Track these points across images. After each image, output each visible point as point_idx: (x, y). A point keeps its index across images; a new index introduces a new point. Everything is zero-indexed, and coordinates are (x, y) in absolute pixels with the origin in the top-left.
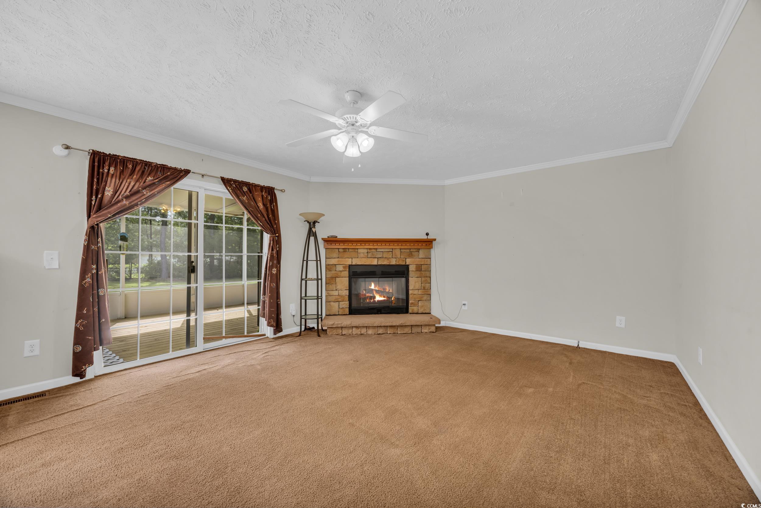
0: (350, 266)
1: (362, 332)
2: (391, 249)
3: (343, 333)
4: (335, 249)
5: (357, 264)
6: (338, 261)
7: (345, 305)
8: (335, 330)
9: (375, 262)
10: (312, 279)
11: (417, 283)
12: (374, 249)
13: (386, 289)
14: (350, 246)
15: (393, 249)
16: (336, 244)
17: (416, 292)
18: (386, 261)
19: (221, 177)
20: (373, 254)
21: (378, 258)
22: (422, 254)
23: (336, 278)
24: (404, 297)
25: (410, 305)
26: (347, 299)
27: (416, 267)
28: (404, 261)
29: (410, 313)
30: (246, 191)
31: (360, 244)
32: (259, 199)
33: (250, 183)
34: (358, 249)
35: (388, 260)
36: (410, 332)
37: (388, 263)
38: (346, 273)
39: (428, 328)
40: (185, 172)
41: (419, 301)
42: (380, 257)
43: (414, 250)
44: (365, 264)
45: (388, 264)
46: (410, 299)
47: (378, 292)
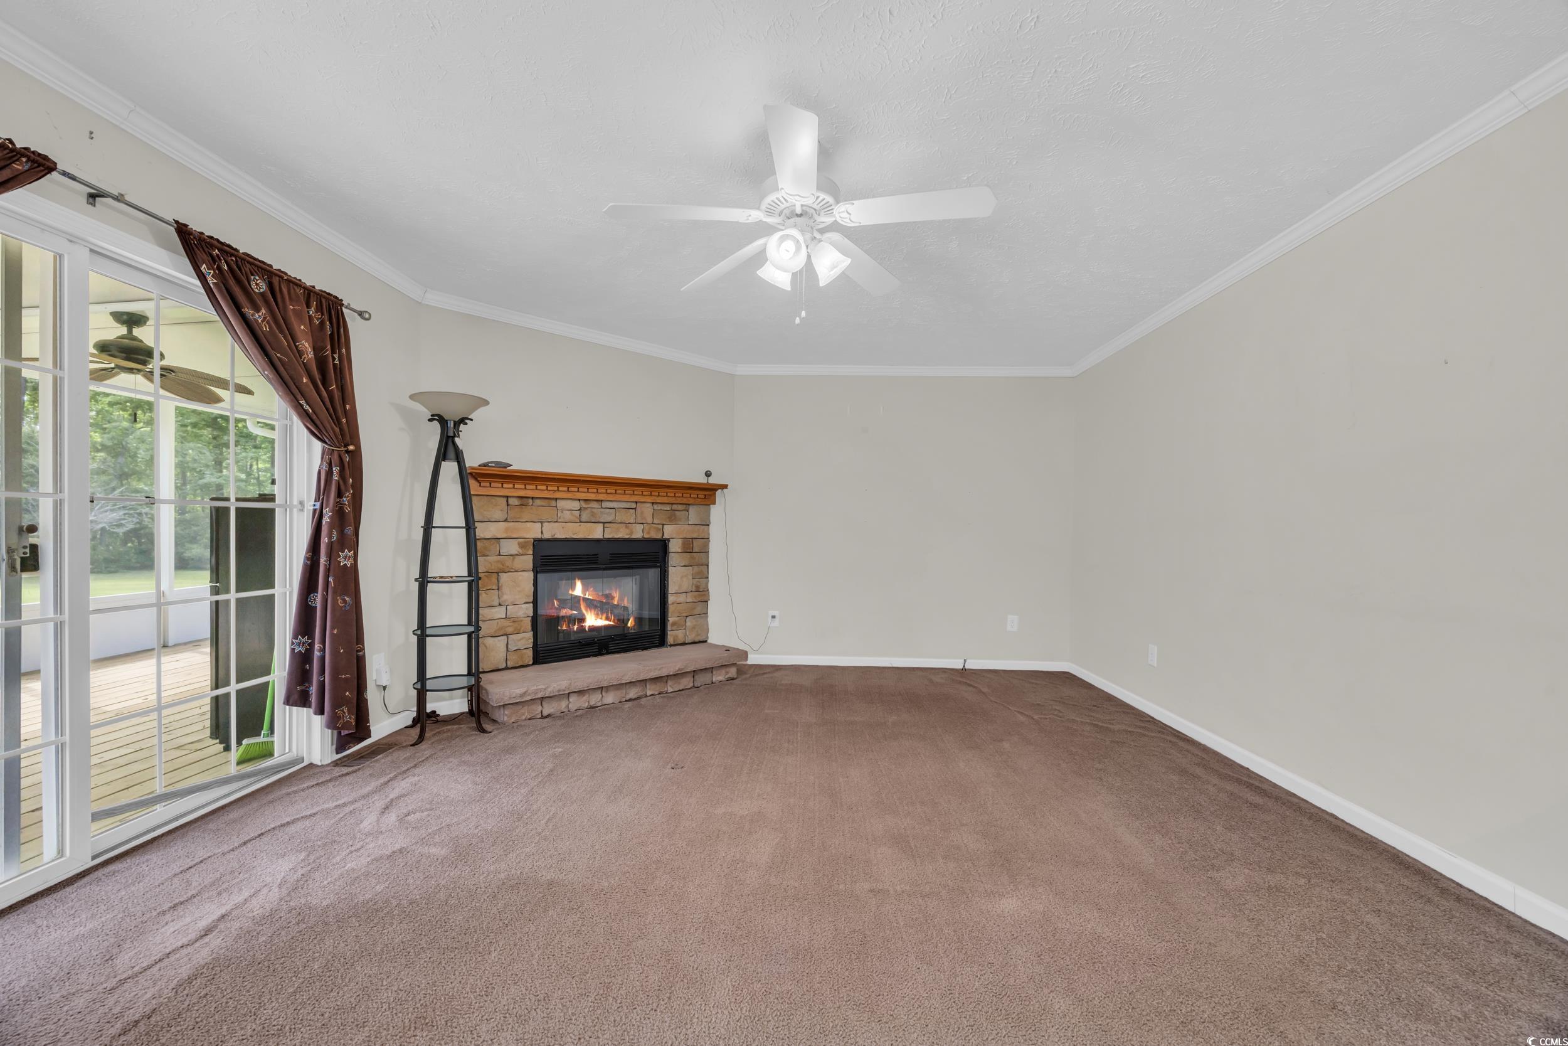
0: (538, 543)
1: (592, 703)
2: (633, 502)
3: (545, 713)
4: (497, 498)
5: (556, 536)
6: (507, 530)
7: (523, 642)
8: (526, 708)
9: (597, 533)
10: (451, 577)
11: (685, 579)
12: (595, 502)
13: (613, 598)
14: (541, 491)
15: (636, 502)
16: (505, 485)
17: (682, 598)
18: (621, 530)
19: (177, 222)
20: (593, 514)
21: (604, 523)
22: (694, 514)
23: (498, 573)
24: (656, 614)
25: (669, 628)
26: (530, 628)
27: (684, 544)
28: (660, 529)
29: (671, 646)
30: (263, 295)
31: (566, 489)
32: (302, 327)
33: (271, 266)
34: (556, 499)
35: (627, 527)
36: (691, 685)
37: (627, 535)
38: (528, 561)
39: (723, 671)
40: (34, 161)
41: (687, 616)
42: (609, 521)
43: (680, 507)
44: (575, 537)
45: (627, 537)
46: (670, 615)
47: (591, 604)
